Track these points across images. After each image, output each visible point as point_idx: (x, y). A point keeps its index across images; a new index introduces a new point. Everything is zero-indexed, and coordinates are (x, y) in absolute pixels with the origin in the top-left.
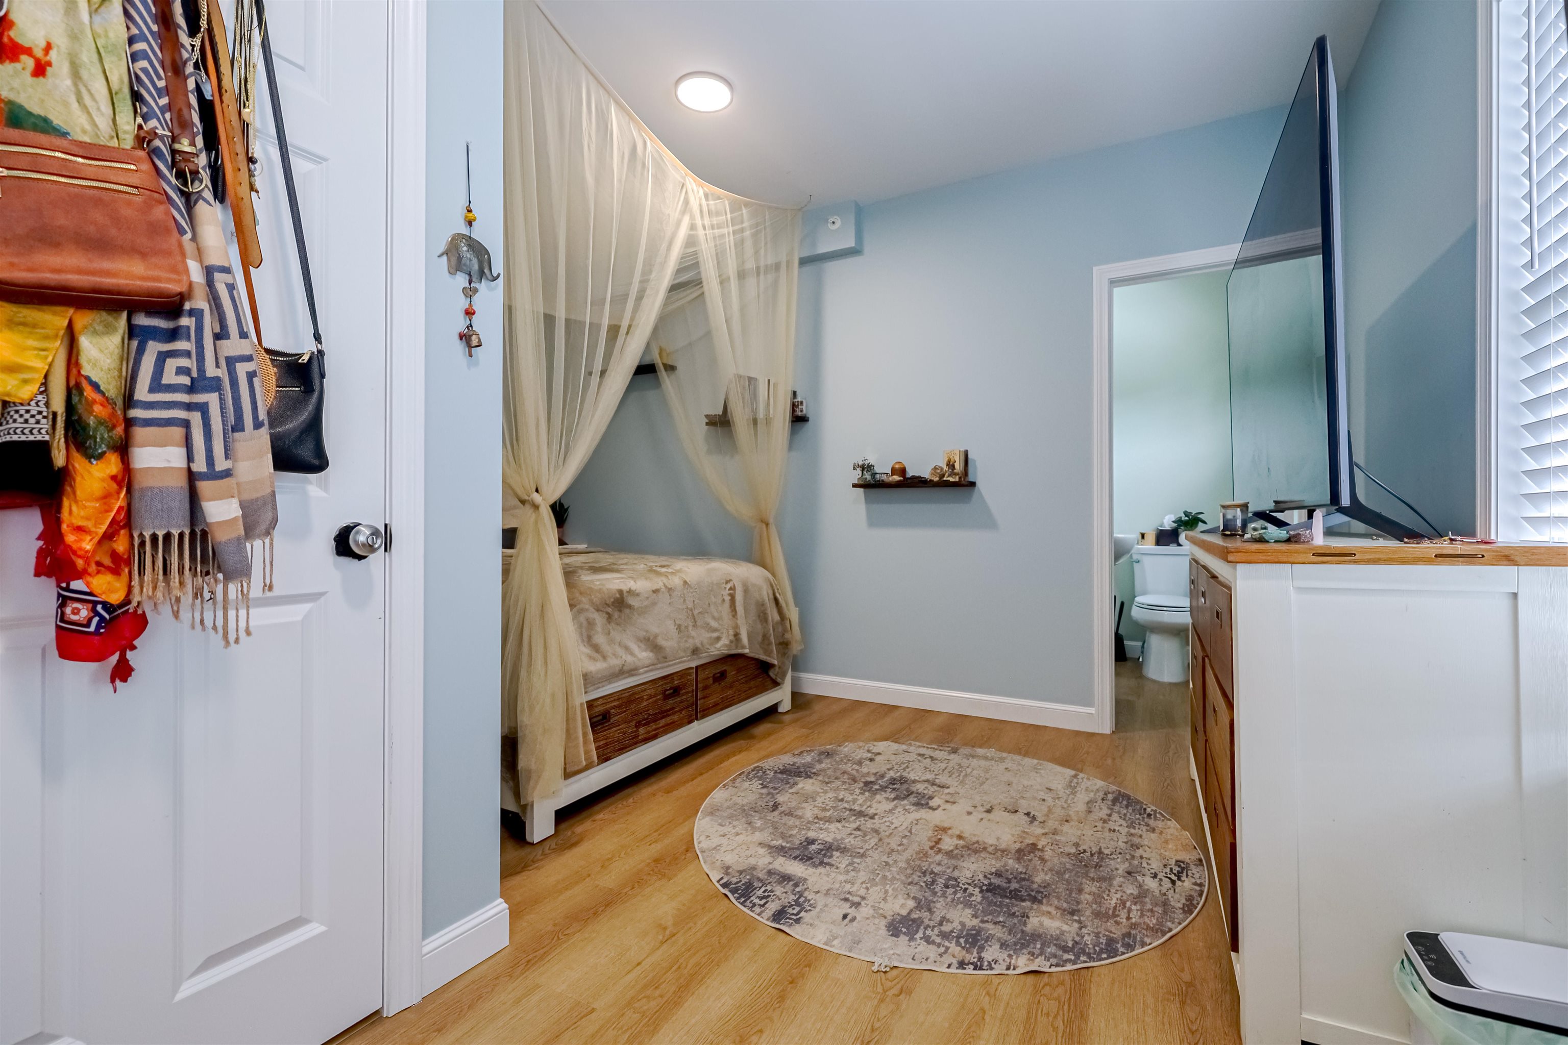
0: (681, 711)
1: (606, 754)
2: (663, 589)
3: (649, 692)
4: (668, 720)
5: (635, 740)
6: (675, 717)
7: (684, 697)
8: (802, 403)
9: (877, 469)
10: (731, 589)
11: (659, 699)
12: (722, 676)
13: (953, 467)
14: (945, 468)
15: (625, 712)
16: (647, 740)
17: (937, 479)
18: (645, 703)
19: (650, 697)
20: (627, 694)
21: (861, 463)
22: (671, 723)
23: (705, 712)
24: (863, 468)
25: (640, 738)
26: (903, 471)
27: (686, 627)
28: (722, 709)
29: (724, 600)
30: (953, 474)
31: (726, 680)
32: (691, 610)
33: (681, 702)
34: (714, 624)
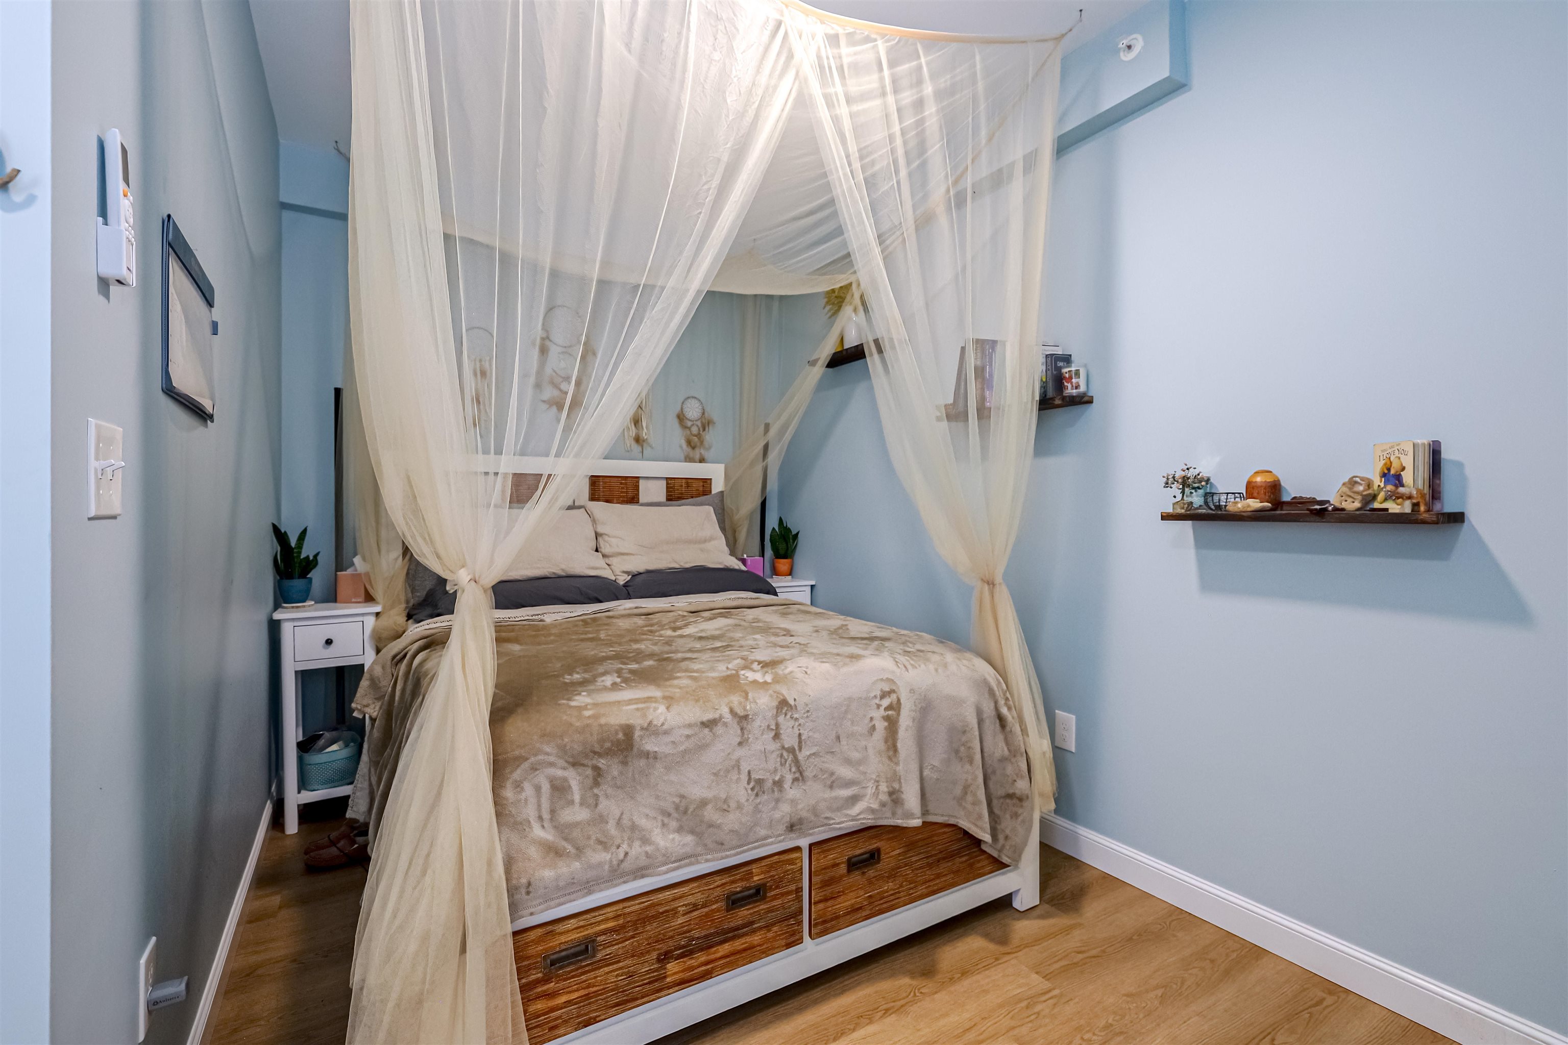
0: (768, 927)
1: (586, 1014)
2: (728, 717)
3: (691, 899)
4: (738, 944)
5: (657, 985)
6: (756, 938)
7: (775, 903)
8: (1077, 373)
9: (1221, 486)
10: (889, 708)
11: (718, 910)
12: (873, 857)
13: (1398, 480)
14: (1378, 482)
15: (633, 937)
16: (683, 983)
17: (1357, 505)
18: (680, 921)
19: (695, 907)
20: (637, 907)
21: (1179, 474)
22: (745, 950)
23: (828, 925)
24: (1185, 483)
25: (668, 980)
26: (1275, 488)
27: (779, 784)
28: (867, 918)
29: (873, 728)
30: (1395, 496)
31: (879, 866)
32: (791, 750)
33: (770, 910)
34: (846, 772)
